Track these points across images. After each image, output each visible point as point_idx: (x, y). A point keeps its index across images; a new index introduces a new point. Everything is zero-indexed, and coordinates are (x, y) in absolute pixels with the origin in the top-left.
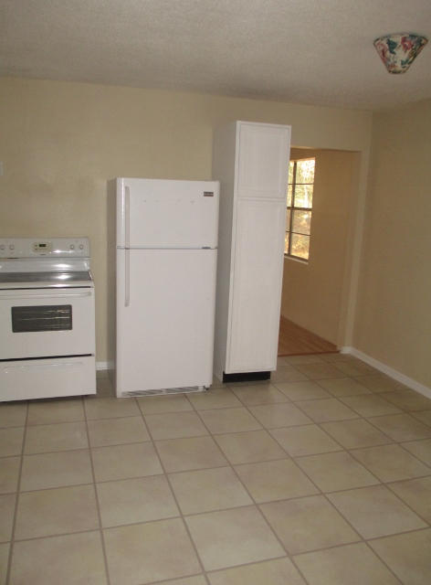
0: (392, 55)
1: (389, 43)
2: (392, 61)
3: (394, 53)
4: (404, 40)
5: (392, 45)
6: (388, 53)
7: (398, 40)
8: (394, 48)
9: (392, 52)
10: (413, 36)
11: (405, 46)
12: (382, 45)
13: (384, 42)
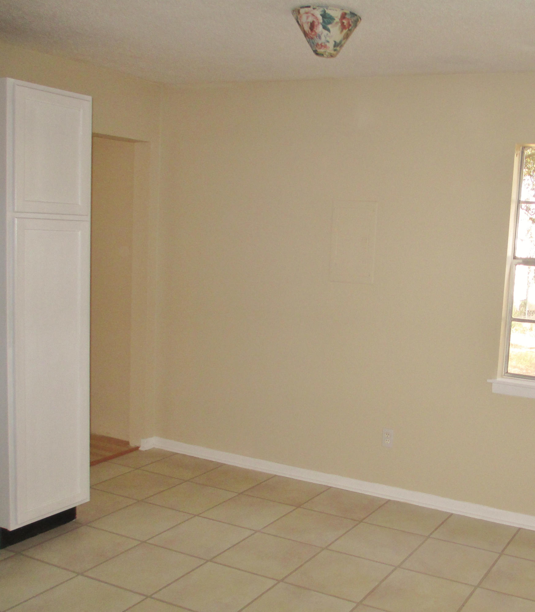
0: (326, 32)
1: (324, 15)
2: (323, 38)
3: (328, 30)
4: (343, 16)
5: (327, 19)
6: (319, 29)
7: (336, 14)
8: (330, 23)
9: (325, 28)
10: (353, 14)
11: (343, 24)
12: (313, 15)
13: (318, 13)
